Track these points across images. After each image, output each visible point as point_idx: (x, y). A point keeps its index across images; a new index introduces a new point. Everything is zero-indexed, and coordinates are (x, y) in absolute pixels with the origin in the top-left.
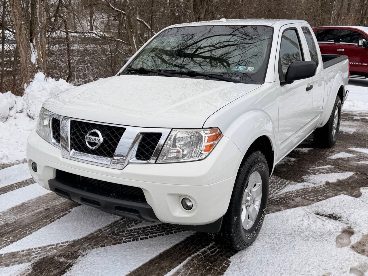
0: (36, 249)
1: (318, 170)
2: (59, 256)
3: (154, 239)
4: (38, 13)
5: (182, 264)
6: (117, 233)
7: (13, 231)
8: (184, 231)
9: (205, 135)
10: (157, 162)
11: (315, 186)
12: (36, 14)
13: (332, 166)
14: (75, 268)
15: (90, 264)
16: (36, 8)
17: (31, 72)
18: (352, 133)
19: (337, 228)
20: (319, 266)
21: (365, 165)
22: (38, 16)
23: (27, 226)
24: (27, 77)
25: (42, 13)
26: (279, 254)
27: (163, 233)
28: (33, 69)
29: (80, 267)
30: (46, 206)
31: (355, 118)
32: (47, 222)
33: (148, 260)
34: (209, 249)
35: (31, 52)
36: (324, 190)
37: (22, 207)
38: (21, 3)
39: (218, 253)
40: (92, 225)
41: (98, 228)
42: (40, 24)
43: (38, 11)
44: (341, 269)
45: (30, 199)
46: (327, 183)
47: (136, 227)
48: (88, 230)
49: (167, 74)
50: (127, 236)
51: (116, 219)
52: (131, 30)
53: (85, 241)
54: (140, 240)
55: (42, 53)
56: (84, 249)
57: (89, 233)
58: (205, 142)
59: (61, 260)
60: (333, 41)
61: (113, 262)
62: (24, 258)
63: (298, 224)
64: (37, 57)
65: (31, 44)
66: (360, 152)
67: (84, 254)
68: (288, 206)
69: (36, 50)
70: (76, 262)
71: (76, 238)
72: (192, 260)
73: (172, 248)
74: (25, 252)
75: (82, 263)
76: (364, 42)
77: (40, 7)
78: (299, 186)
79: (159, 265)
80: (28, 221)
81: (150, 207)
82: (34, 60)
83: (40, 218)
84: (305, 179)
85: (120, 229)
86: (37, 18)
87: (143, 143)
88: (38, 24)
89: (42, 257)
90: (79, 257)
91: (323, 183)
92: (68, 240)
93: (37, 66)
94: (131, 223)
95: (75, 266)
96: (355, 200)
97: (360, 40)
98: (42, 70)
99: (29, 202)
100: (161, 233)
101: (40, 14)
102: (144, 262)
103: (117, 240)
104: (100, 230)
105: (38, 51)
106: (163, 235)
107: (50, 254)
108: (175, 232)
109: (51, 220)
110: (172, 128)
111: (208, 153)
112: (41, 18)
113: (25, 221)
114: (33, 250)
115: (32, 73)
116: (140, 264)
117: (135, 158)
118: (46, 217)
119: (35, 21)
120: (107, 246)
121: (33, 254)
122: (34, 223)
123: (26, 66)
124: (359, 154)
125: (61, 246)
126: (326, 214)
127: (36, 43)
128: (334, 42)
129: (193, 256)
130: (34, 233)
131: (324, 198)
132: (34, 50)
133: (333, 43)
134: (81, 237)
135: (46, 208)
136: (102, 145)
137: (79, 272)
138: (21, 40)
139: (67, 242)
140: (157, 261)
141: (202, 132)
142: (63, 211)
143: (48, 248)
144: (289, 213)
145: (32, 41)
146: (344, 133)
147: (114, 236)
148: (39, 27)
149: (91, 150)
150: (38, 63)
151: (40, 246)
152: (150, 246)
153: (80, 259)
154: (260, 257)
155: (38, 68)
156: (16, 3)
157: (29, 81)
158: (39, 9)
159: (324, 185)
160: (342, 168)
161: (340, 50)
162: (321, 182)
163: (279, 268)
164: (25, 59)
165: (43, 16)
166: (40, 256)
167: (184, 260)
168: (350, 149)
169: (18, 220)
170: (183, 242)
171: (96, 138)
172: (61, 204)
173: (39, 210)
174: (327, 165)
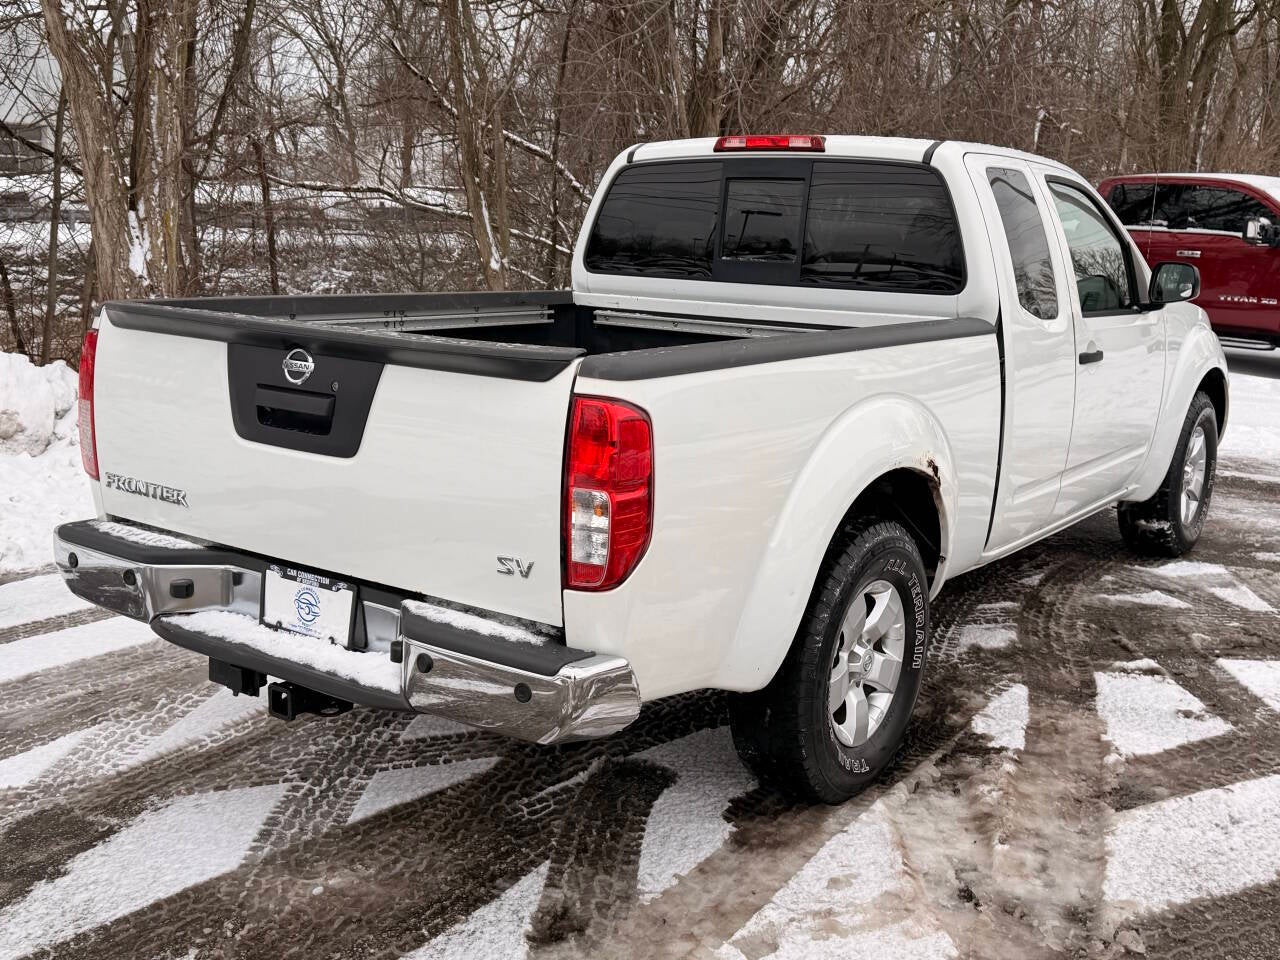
0: (25, 788)
2: (86, 809)
4: (153, 121)
6: (275, 758)
8: (472, 758)
12: (149, 123)
13: (1017, 604)
14: (125, 840)
15: (169, 830)
16: (148, 104)
22: (154, 129)
23: (22, 731)
25: (167, 119)
27: (408, 762)
28: (135, 291)
29: (137, 834)
30: (93, 685)
32: (83, 724)
35: (131, 239)
37: (26, 684)
38: (99, 85)
39: (549, 815)
42: (160, 153)
43: (154, 113)
45: (52, 665)
46: (975, 650)
52: (477, 180)
55: (164, 242)
56: (166, 795)
59: (90, 818)
60: (1165, 223)
64: (149, 257)
65: (132, 215)
67: (160, 805)
69: (146, 234)
70: (130, 823)
73: (421, 800)
75: (146, 827)
76: (1262, 227)
77: (162, 104)
80: (30, 720)
82: (137, 263)
83: (66, 713)
85: (287, 749)
86: (150, 135)
88: (154, 154)
89: (40, 809)
90: (143, 813)
91: (963, 649)
93: (146, 283)
95: (124, 831)
97: (1249, 220)
99: (47, 673)
100: (404, 762)
101: (160, 123)
103: (269, 775)
105: (151, 236)
106: (410, 766)
108: (446, 762)
109: (96, 719)
112: (162, 136)
113: (23, 720)
114: (19, 791)
118: (82, 713)
119: (144, 144)
120: (233, 788)
122: (43, 726)
123: (113, 283)
127: (147, 212)
128: (1168, 227)
130: (36, 750)
132: (138, 234)
133: (1165, 229)
135: (91, 689)
137: (130, 847)
138: (101, 201)
145: (133, 207)
147: (263, 766)
148: (158, 163)
150: (150, 274)
153: (146, 818)
155: (151, 289)
156: (86, 89)
158: (159, 108)
161: (1187, 253)
164: (109, 261)
165: (172, 129)
166: (36, 806)
170: (460, 785)
172: (141, 680)
173: (70, 694)
174: (1005, 600)
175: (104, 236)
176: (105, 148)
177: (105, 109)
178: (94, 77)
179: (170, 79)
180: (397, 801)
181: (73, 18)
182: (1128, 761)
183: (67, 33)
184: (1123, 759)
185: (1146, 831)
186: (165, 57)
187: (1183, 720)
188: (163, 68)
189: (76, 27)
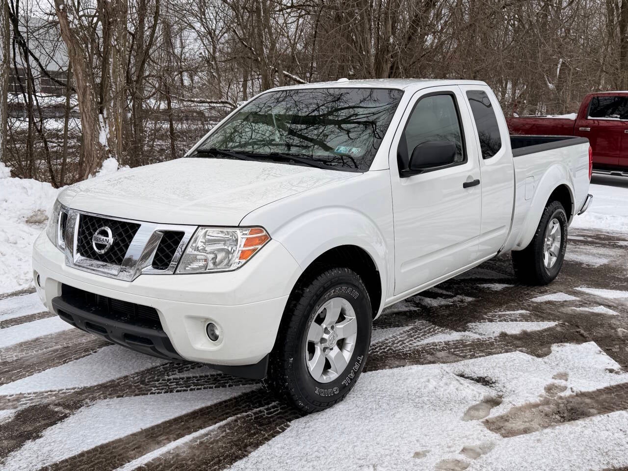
0: (29, 394)
1: (500, 316)
2: (56, 405)
3: (195, 392)
4: (111, 71)
5: (218, 425)
6: (148, 382)
7: (9, 371)
9: (242, 236)
10: (178, 272)
11: (480, 337)
12: (109, 72)
13: (528, 312)
14: (71, 420)
15: (93, 417)
16: (108, 63)
17: (98, 158)
18: (597, 266)
19: (477, 395)
20: (417, 441)
21: (587, 313)
22: (111, 75)
23: (30, 366)
24: (92, 164)
26: (367, 421)
27: (211, 386)
28: (102, 152)
29: (77, 418)
31: (621, 243)
32: (59, 363)
33: (172, 417)
34: (267, 409)
35: (100, 128)
36: (492, 344)
37: (34, 343)
38: (85, 54)
39: (278, 414)
40: (117, 369)
41: (124, 373)
42: (114, 86)
43: (111, 67)
44: (449, 447)
45: (48, 333)
46: (503, 335)
47: (178, 376)
48: (109, 375)
50: (160, 386)
51: (154, 364)
53: (98, 389)
54: (175, 392)
55: (116, 129)
56: (94, 399)
57: (108, 379)
58: (241, 246)
59: (56, 410)
60: (619, 116)
61: (125, 417)
62: (10, 404)
63: (419, 386)
64: (108, 136)
65: (101, 116)
66: (587, 294)
67: (90, 404)
68: (418, 362)
69: (107, 125)
70: (75, 412)
71: (88, 385)
72: (236, 421)
73: (215, 405)
74: (14, 396)
75: (82, 415)
77: (115, 62)
78: (455, 336)
79: (187, 424)
80: (35, 360)
82: (103, 139)
83: (52, 357)
84: (470, 326)
85: (154, 378)
86: (109, 78)
87: (162, 246)
88: (111, 87)
89: (34, 404)
90: (82, 407)
91: (497, 334)
92: (77, 386)
93: (107, 149)
94: (173, 371)
95: (72, 416)
96: (533, 359)
98: (115, 155)
99: (46, 337)
100: (209, 386)
101: (114, 72)
102: (167, 419)
103: (143, 390)
104: (127, 377)
105: (109, 126)
106: (212, 388)
107: (46, 401)
108: (230, 386)
109: (65, 360)
110: (199, 226)
111: (244, 261)
112: (115, 78)
113: (31, 361)
114: (25, 395)
115: (101, 159)
116: (160, 422)
117: (150, 267)
118: (60, 357)
119: (106, 82)
120: (126, 396)
121: (24, 399)
122: (40, 363)
123: (92, 149)
124: (586, 296)
125: (63, 393)
126: (475, 377)
127: (108, 114)
129: (239, 416)
130: (36, 375)
131: (484, 354)
132: (104, 125)
133: (619, 119)
134: (95, 384)
135: (65, 345)
137: (73, 424)
138: (86, 109)
139: (74, 389)
140: (185, 418)
141: (238, 231)
142: (87, 351)
143: (46, 394)
144: (413, 371)
145: (101, 112)
146: (584, 266)
147: (141, 386)
148: (113, 91)
149: (100, 255)
150: (109, 144)
151: (35, 391)
152: (185, 400)
153: (83, 410)
154: (335, 423)
155: (110, 151)
156: (79, 56)
157: (95, 170)
158: (113, 65)
159: (496, 337)
160: (544, 315)
162: (494, 332)
163: (355, 439)
164: (90, 138)
165: (119, 75)
166: (31, 403)
167: (222, 420)
168: (579, 289)
169: (21, 358)
170: (235, 398)
171: (105, 238)
172: (90, 341)
173: (55, 348)
174: (522, 309)
175: (87, 126)
176: (88, 84)
177: (88, 65)
178: (83, 50)
179: (119, 51)
180: (203, 405)
181: (73, 22)
182: (577, 395)
183: (70, 29)
184: (575, 394)
185: (583, 432)
186: (116, 40)
187: (608, 374)
188: (115, 46)
189: (74, 26)
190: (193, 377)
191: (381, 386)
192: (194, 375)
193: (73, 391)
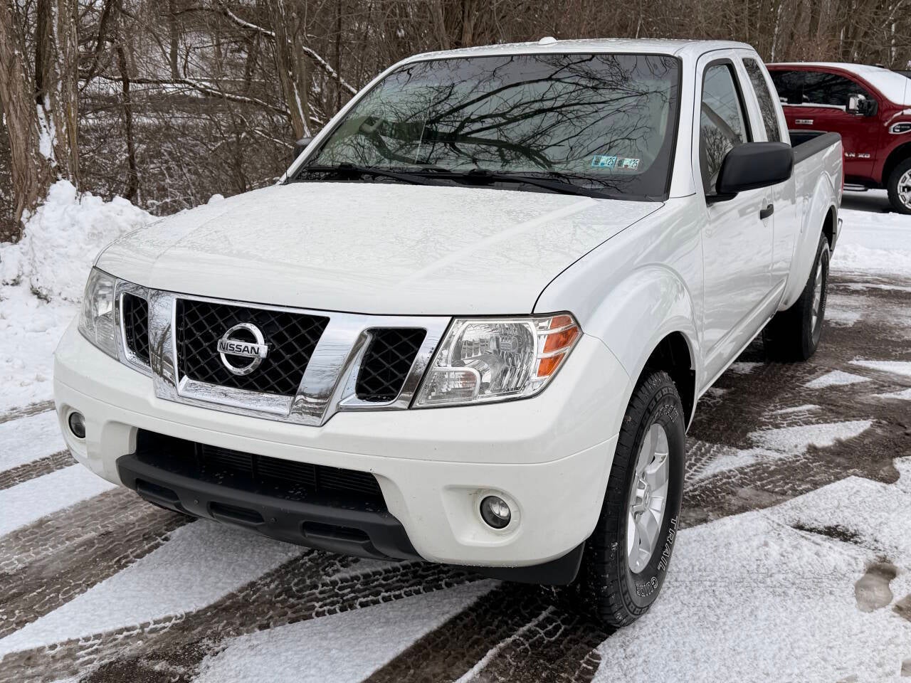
0: (87, 639)
1: (784, 417)
2: (150, 658)
3: (397, 604)
4: (55, 29)
5: (476, 668)
6: (297, 591)
7: (19, 595)
8: (470, 581)
9: (540, 333)
10: (414, 406)
11: (782, 456)
12: (52, 30)
13: (817, 406)
15: (237, 676)
16: (50, 15)
17: (39, 180)
18: (851, 324)
19: (853, 562)
20: (825, 660)
21: (896, 402)
22: (56, 35)
23: (57, 579)
24: (29, 192)
25: (66, 27)
26: (720, 632)
27: (416, 588)
28: (46, 171)
30: (102, 526)
31: (853, 286)
32: (109, 567)
33: (386, 661)
34: (541, 625)
35: (40, 128)
36: (805, 466)
37: (39, 531)
39: (565, 634)
40: (229, 571)
41: (246, 578)
42: (61, 56)
43: (55, 22)
44: (880, 665)
45: (57, 509)
46: (812, 449)
47: (346, 573)
48: (220, 584)
49: (416, 178)
50: (324, 599)
51: (290, 554)
52: (291, 73)
53: (214, 616)
54: (359, 607)
55: (67, 130)
56: (217, 637)
57: (223, 593)
58: (539, 351)
59: (157, 668)
60: (786, 100)
61: (297, 669)
62: (59, 665)
63: (756, 554)
64: (55, 143)
65: (39, 107)
66: (878, 371)
67: (217, 649)
68: (724, 511)
69: (52, 124)
70: (197, 670)
71: (193, 609)
72: (501, 655)
73: (445, 626)
74: (59, 648)
75: (214, 674)
76: (860, 102)
77: (61, 13)
78: (743, 458)
79: (418, 671)
80: (58, 566)
81: (397, 523)
82: (46, 149)
83: (90, 557)
84: (754, 439)
85: (304, 581)
86: (53, 40)
87: (376, 356)
88: (56, 56)
89: (106, 661)
90: (205, 658)
91: (802, 449)
92: (172, 614)
93: (54, 164)
94: (332, 565)
96: (885, 488)
97: (851, 96)
98: (68, 174)
99: (56, 516)
100: (412, 588)
101: (61, 30)
102: (379, 666)
103: (300, 610)
104: (252, 584)
105: (56, 125)
106: (418, 592)
107: (127, 651)
108: (449, 585)
109: (119, 561)
110: (454, 317)
111: (547, 378)
112: (63, 42)
113: (53, 567)
114: (80, 643)
115: (43, 183)
117: (354, 396)
118: (107, 555)
119: (48, 49)
120: (275, 625)
121: (82, 653)
122: (74, 571)
123: (27, 166)
124: (876, 375)
125: (152, 631)
126: (821, 528)
127: (52, 105)
128: (788, 102)
129: (502, 645)
130: (79, 599)
131: (809, 486)
132: (45, 123)
134: (204, 605)
135: (102, 530)
136: (265, 362)
138: (14, 97)
139: (169, 619)
140: (409, 661)
141: (530, 325)
142: (148, 539)
143: (121, 637)
144: (729, 527)
145: (40, 101)
146: (833, 325)
147: (291, 600)
148: (60, 65)
149: (236, 377)
150: (57, 157)
151: (97, 632)
152: (387, 622)
153: (209, 664)
154: (673, 643)
155: (59, 169)
157: (34, 203)
158: (59, 19)
159: (804, 454)
160: (841, 410)
161: (801, 121)
162: (796, 446)
163: (724, 669)
164: (23, 147)
165: (70, 35)
166: (101, 659)
167: (480, 656)
168: (854, 362)
169: (31, 563)
170: (470, 609)
171: (250, 345)
172: (143, 518)
173: (86, 537)
174: (805, 403)
176: (16, 52)
177: (15, 18)
180: (426, 630)
190: (375, 573)
191: (698, 560)
192: (374, 570)
193: (168, 624)
